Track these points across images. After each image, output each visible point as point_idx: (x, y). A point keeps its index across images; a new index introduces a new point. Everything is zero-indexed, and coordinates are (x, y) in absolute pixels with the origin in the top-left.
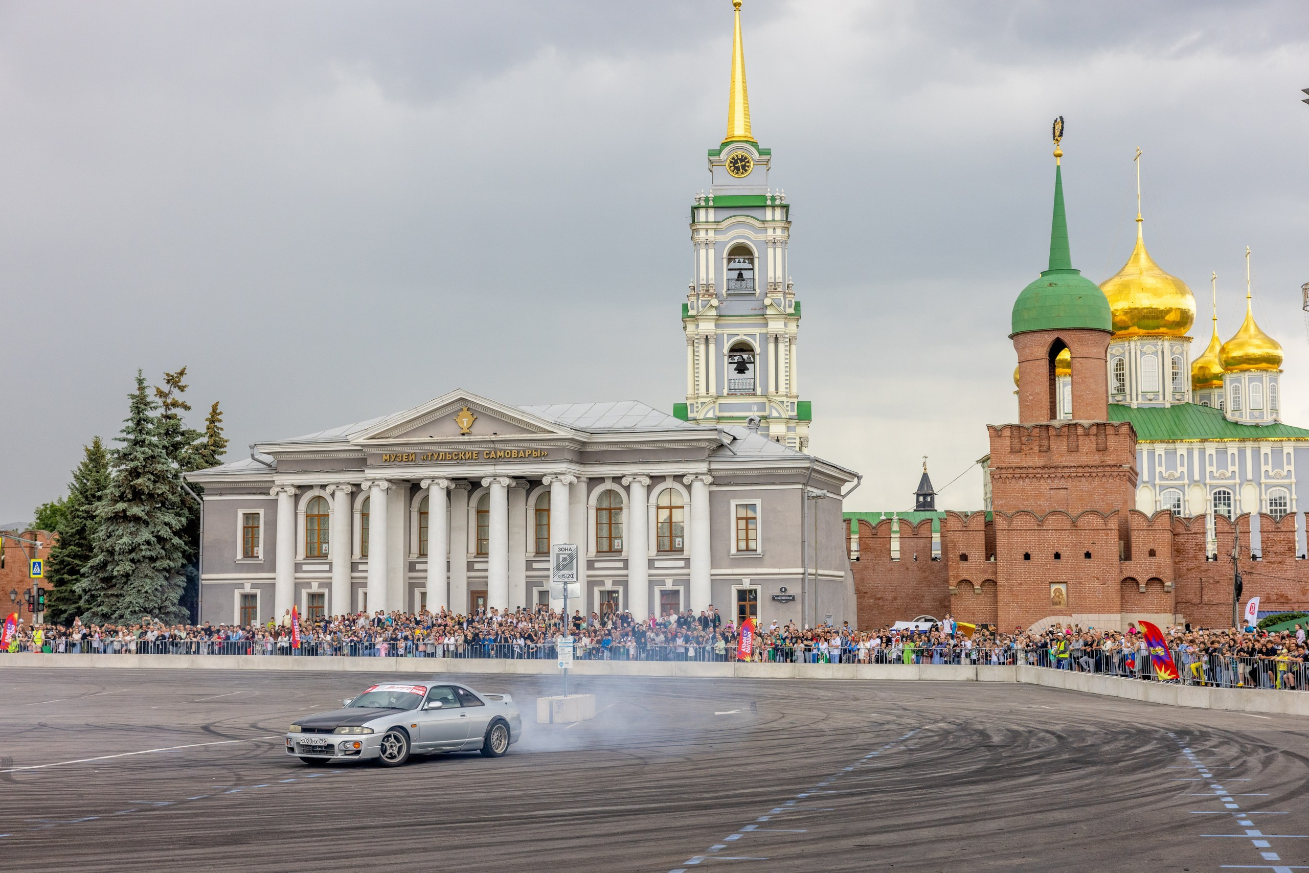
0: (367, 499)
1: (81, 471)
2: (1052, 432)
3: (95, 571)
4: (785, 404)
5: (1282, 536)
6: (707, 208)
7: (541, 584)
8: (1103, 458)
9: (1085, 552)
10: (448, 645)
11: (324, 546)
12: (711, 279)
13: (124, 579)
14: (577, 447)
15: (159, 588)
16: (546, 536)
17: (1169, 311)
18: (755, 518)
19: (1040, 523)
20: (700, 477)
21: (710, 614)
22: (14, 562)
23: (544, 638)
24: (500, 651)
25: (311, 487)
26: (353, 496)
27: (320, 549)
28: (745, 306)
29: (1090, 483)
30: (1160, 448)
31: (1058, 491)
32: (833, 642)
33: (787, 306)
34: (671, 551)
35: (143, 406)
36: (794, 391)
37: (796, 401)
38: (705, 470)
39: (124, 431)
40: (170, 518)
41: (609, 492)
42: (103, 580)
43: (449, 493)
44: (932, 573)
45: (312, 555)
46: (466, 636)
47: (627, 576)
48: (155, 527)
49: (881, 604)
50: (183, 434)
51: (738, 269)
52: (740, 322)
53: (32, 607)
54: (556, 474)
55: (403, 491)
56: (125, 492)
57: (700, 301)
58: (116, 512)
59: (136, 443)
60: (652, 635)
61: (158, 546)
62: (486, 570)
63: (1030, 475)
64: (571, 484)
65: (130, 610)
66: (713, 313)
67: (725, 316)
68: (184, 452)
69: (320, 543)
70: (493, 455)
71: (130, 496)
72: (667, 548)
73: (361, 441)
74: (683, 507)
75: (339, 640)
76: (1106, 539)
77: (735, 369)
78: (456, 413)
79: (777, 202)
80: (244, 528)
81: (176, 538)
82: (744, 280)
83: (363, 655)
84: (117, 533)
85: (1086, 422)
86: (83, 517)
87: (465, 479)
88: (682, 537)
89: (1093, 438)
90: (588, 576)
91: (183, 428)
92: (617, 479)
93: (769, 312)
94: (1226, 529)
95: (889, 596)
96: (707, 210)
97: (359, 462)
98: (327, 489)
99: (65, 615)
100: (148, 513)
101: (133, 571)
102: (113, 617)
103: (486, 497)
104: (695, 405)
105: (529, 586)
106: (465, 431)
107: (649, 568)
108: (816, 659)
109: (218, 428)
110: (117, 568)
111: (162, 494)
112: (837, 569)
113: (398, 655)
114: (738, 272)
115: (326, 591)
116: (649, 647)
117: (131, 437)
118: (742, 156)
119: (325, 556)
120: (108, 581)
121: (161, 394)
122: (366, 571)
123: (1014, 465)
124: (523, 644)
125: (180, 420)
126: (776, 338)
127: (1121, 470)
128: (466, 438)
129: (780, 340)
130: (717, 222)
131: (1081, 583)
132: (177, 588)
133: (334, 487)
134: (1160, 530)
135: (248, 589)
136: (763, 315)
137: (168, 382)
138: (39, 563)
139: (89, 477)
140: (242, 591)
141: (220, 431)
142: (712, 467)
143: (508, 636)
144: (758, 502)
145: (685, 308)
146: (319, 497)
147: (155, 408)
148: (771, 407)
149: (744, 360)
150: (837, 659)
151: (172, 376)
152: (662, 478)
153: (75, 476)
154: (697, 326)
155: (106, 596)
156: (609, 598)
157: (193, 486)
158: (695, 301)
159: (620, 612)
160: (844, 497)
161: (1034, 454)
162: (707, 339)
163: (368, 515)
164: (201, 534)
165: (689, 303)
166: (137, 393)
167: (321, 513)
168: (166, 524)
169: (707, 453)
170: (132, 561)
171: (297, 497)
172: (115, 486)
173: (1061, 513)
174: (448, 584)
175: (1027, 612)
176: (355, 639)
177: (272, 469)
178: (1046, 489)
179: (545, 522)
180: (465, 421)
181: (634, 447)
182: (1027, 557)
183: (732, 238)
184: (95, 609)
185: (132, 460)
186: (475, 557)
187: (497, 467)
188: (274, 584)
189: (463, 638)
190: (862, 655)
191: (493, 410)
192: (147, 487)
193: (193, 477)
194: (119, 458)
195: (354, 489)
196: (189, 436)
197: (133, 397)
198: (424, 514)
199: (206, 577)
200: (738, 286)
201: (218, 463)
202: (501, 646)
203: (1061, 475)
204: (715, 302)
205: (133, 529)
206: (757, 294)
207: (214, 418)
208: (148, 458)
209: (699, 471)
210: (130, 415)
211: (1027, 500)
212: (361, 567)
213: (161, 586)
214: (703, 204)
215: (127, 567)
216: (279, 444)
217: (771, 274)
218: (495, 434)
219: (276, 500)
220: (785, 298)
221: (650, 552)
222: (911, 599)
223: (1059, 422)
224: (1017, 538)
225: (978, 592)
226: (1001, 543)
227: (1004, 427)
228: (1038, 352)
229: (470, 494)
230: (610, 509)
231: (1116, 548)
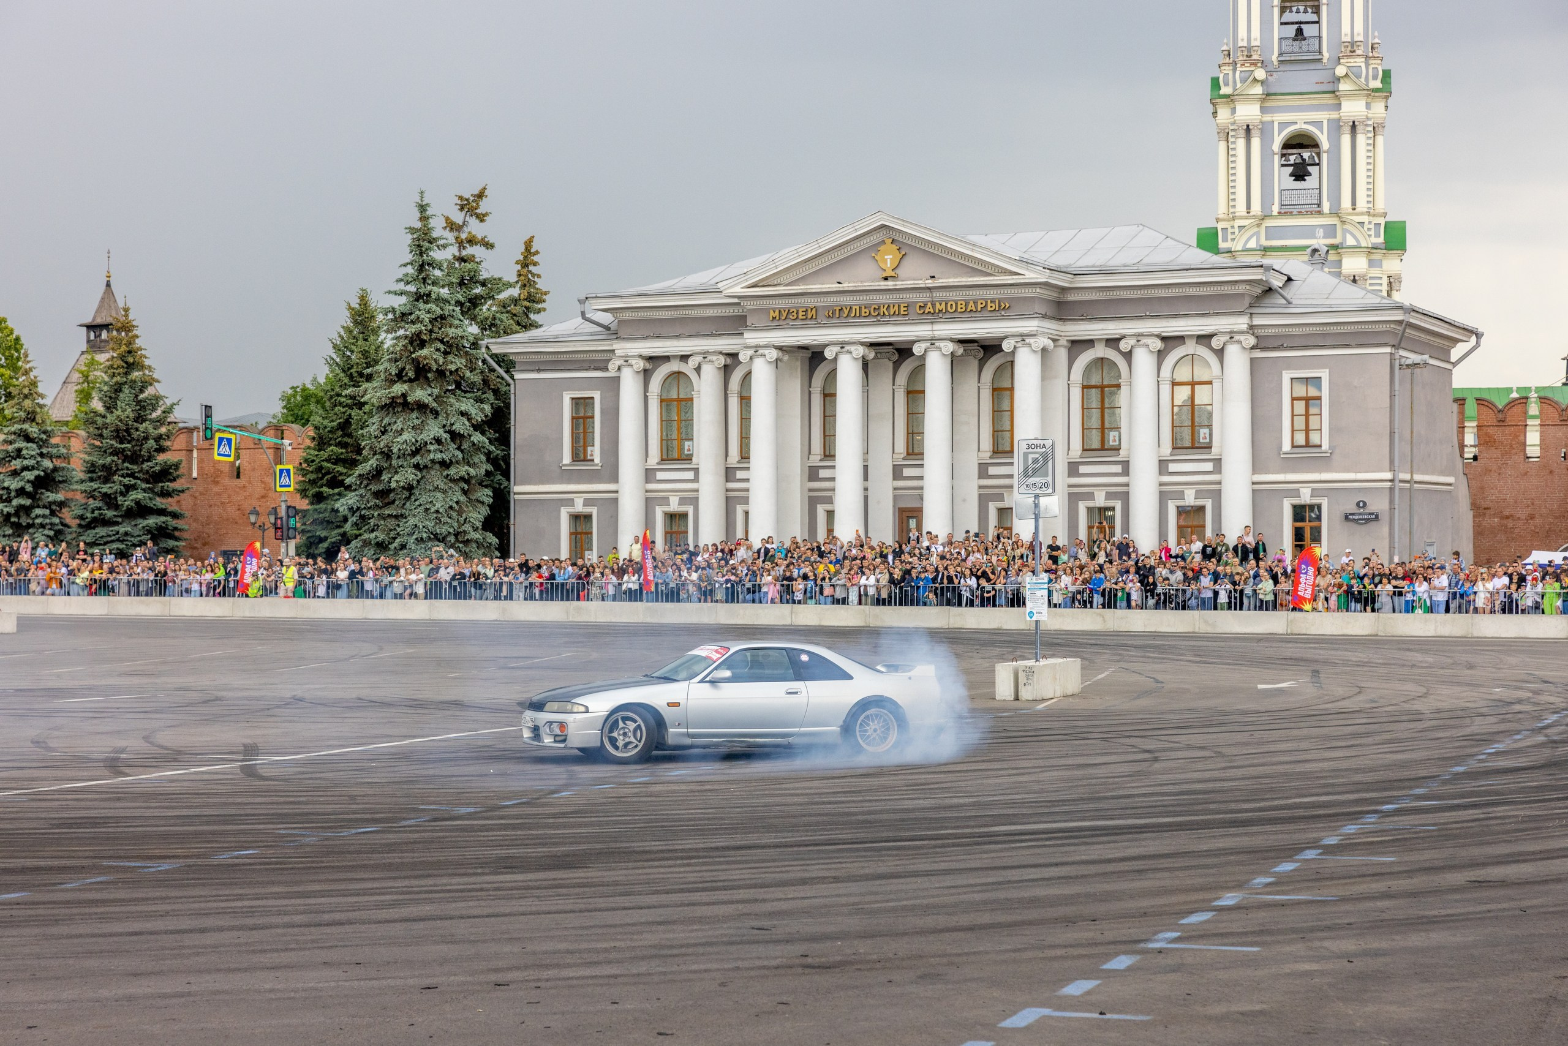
0: (749, 374)
1: (340, 336)
3: (365, 482)
4: (1366, 226)
7: (1000, 498)
10: (866, 586)
11: (687, 444)
12: (1255, 39)
13: (406, 494)
14: (1053, 295)
15: (454, 505)
16: (1008, 428)
18: (1319, 398)
20: (1237, 337)
21: (1250, 540)
22: (254, 469)
23: (1006, 577)
24: (942, 594)
25: (666, 359)
26: (727, 370)
27: (681, 448)
28: (1306, 79)
32: (1436, 582)
33: (1370, 77)
34: (1193, 447)
35: (426, 245)
36: (1380, 206)
37: (1382, 221)
38: (1245, 327)
39: (401, 280)
40: (468, 405)
41: (1101, 362)
42: (378, 494)
43: (865, 365)
45: (670, 457)
46: (891, 574)
47: (1127, 485)
48: (447, 418)
49: (1510, 525)
50: (483, 284)
51: (1297, 23)
52: (1298, 103)
53: (279, 533)
54: (1021, 335)
55: (799, 363)
56: (404, 369)
57: (1238, 73)
58: (393, 398)
59: (419, 297)
60: (1165, 572)
61: (453, 446)
62: (921, 478)
64: (1044, 350)
65: (415, 537)
66: (1258, 90)
67: (1275, 94)
68: (486, 309)
69: (681, 440)
70: (929, 309)
71: (411, 374)
72: (1188, 444)
73: (738, 290)
74: (1210, 383)
75: (709, 580)
77: (1291, 175)
78: (875, 247)
80: (573, 418)
81: (478, 433)
82: (1305, 39)
83: (745, 601)
84: (394, 428)
86: (347, 405)
87: (889, 344)
88: (1210, 426)
90: (1070, 486)
91: (484, 275)
92: (1113, 342)
93: (1344, 87)
95: (1523, 513)
97: (736, 321)
98: (690, 360)
99: (325, 545)
100: (437, 399)
101: (418, 481)
102: (392, 547)
103: (919, 371)
104: (1230, 230)
105: (983, 501)
106: (889, 273)
107: (1160, 473)
108: (1410, 608)
109: (534, 275)
110: (396, 478)
111: (457, 370)
112: (1442, 473)
113: (794, 602)
114: (1296, 26)
115: (690, 510)
116: (1159, 590)
117: (412, 288)
119: (689, 458)
120: (383, 494)
121: (451, 226)
122: (747, 480)
124: (975, 586)
125: (479, 263)
126: (1354, 126)
128: (890, 284)
129: (1360, 129)
132: (480, 505)
133: (699, 359)
135: (579, 507)
136: (1334, 92)
137: (462, 208)
138: (288, 471)
139: (354, 348)
140: (571, 510)
141: (536, 279)
142: (1255, 323)
143: (952, 573)
144: (1324, 374)
145: (1215, 83)
146: (679, 373)
147: (445, 246)
148: (1345, 231)
149: (1304, 160)
150: (1443, 607)
151: (467, 200)
152: (1180, 339)
153: (335, 347)
154: (1234, 111)
155: (382, 517)
156: (1101, 517)
157: (500, 359)
158: (1231, 73)
159: (1118, 537)
160: (1455, 364)
162: (1248, 129)
163: (749, 399)
164: (512, 429)
165: (1221, 76)
166: (418, 225)
167: (681, 396)
168: (462, 414)
169: (1247, 302)
170: (417, 466)
171: (647, 374)
172: (390, 360)
174: (866, 498)
176: (733, 578)
177: (611, 332)
179: (1006, 406)
180: (889, 259)
181: (1138, 294)
184: (366, 536)
185: (413, 323)
186: (904, 459)
187: (937, 327)
188: (616, 500)
189: (887, 576)
190: (1480, 601)
191: (929, 242)
192: (435, 360)
193: (500, 346)
194: (395, 320)
195: (729, 361)
196: (493, 285)
197: (412, 230)
198: (829, 396)
199: (520, 490)
200: (1296, 49)
201: (534, 325)
202: (942, 588)
204: (1260, 74)
205: (417, 422)
206: (1325, 61)
207: (528, 259)
208: (436, 319)
209: (1236, 328)
210: (409, 257)
212: (740, 475)
213: (457, 503)
215: (408, 475)
216: (621, 297)
217: (1346, 28)
218: (933, 277)
219: (617, 379)
220: (1367, 65)
221: (1162, 449)
222: (1556, 518)
229: (896, 367)
230: (1102, 387)
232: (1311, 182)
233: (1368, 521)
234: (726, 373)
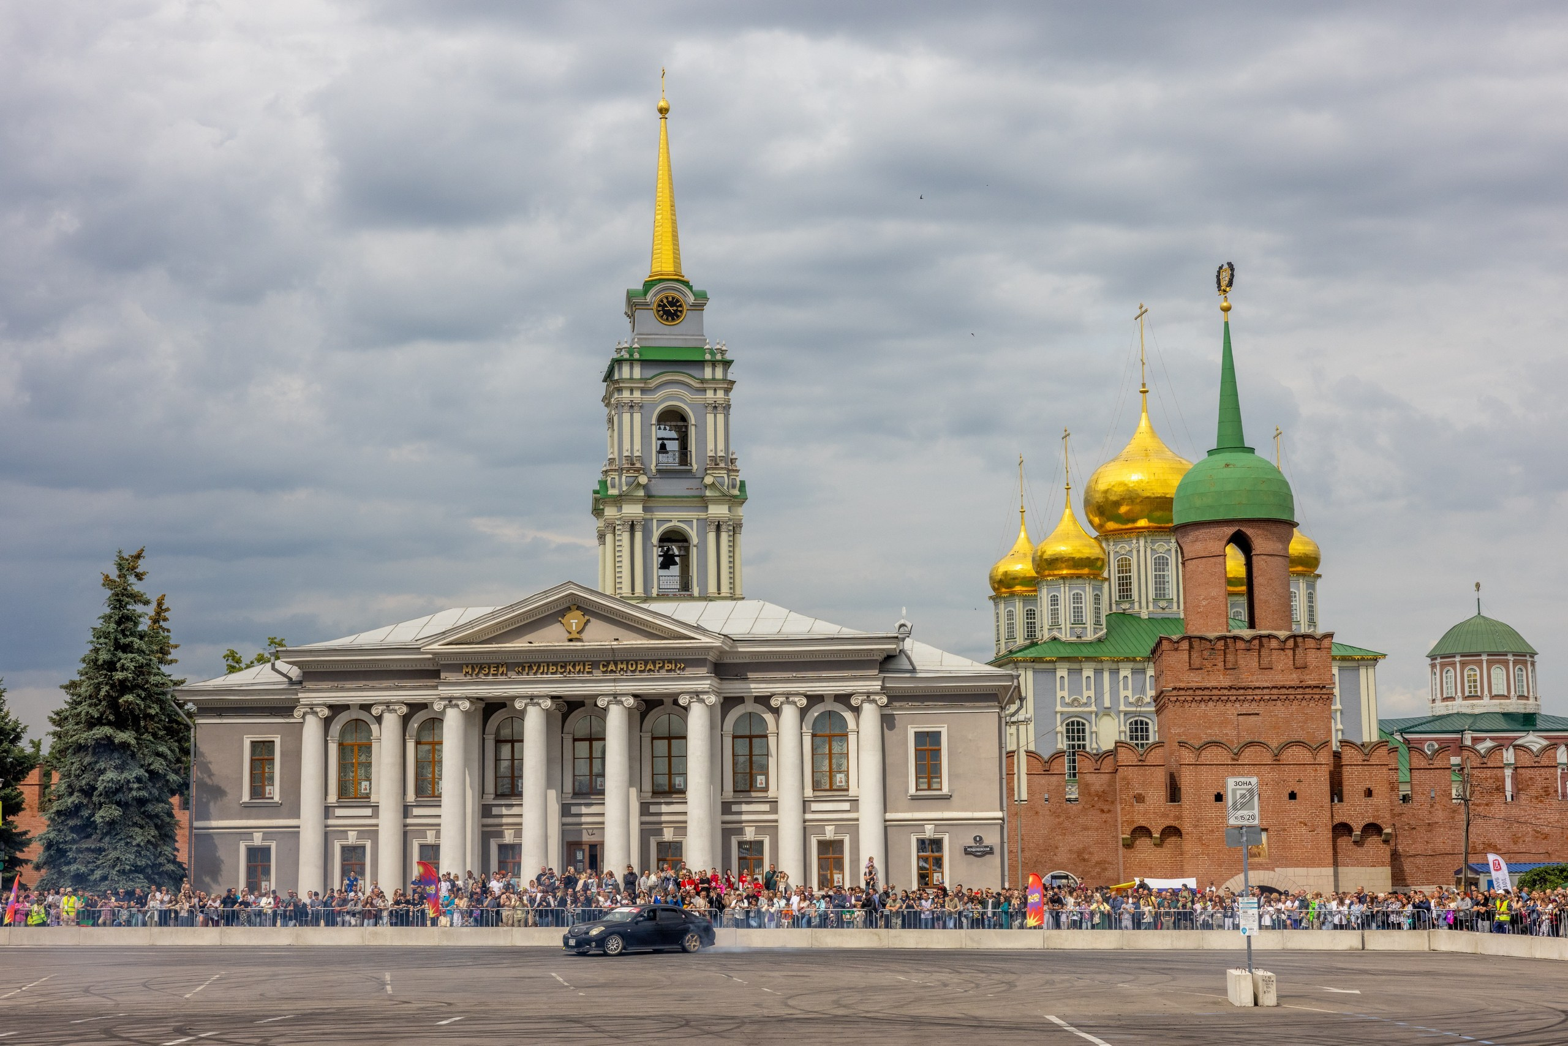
2: (1240, 646)
5: (1489, 773)
6: (632, 362)
7: (660, 833)
8: (1302, 677)
9: (1290, 791)
11: (362, 784)
12: (637, 451)
13: (107, 829)
14: (718, 657)
18: (939, 749)
19: (1236, 757)
25: (345, 707)
27: (357, 788)
28: (679, 486)
29: (1287, 708)
31: (1248, 716)
33: (730, 487)
36: (738, 591)
38: (879, 688)
41: (750, 717)
44: (1068, 818)
45: (349, 795)
47: (776, 821)
51: (662, 439)
52: (673, 504)
54: (696, 692)
55: (479, 713)
57: (624, 478)
58: (96, 740)
62: (598, 815)
63: (1214, 698)
64: (713, 705)
66: (641, 493)
67: (654, 497)
69: (356, 781)
70: (612, 667)
72: (828, 787)
73: (435, 647)
74: (848, 734)
76: (1315, 776)
78: (563, 613)
79: (719, 357)
80: (252, 761)
82: (667, 452)
85: (1281, 634)
88: (846, 773)
89: (1290, 653)
90: (725, 823)
93: (710, 493)
94: (1423, 764)
96: (632, 365)
97: (428, 673)
98: (372, 710)
105: (645, 835)
106: (575, 635)
109: (164, 630)
110: (100, 813)
115: (367, 844)
118: (673, 298)
119: (367, 796)
123: (1194, 685)
126: (718, 525)
127: (1324, 691)
128: (578, 645)
129: (724, 528)
130: (643, 380)
131: (1285, 830)
133: (382, 708)
134: (1377, 765)
135: (258, 841)
136: (702, 497)
137: (121, 567)
140: (249, 844)
142: (887, 685)
144: (943, 729)
146: (359, 721)
149: (674, 552)
151: (126, 560)
152: (822, 698)
154: (620, 509)
158: (617, 478)
161: (1219, 671)
162: (632, 524)
165: (609, 479)
167: (360, 743)
169: (878, 667)
170: (119, 803)
171: (328, 720)
173: (1259, 743)
175: (1220, 866)
177: (294, 682)
178: (1233, 714)
179: (662, 753)
180: (574, 623)
181: (787, 658)
182: (1219, 797)
183: (664, 399)
187: (618, 683)
191: (611, 609)
195: (412, 710)
199: (198, 825)
200: (669, 460)
203: (1251, 698)
204: (642, 479)
206: (694, 470)
207: (159, 615)
209: (872, 689)
211: (1210, 728)
212: (424, 811)
214: (627, 356)
216: (312, 652)
217: (710, 446)
218: (617, 639)
219: (298, 726)
220: (728, 476)
221: (806, 791)
222: (1041, 851)
223: (1247, 633)
224: (1206, 774)
225: (1158, 841)
226: (1186, 780)
227: (1183, 638)
228: (1215, 547)
229: (565, 717)
230: (751, 738)
231: (1326, 788)
232: (675, 570)
233: (984, 854)
234: (405, 720)
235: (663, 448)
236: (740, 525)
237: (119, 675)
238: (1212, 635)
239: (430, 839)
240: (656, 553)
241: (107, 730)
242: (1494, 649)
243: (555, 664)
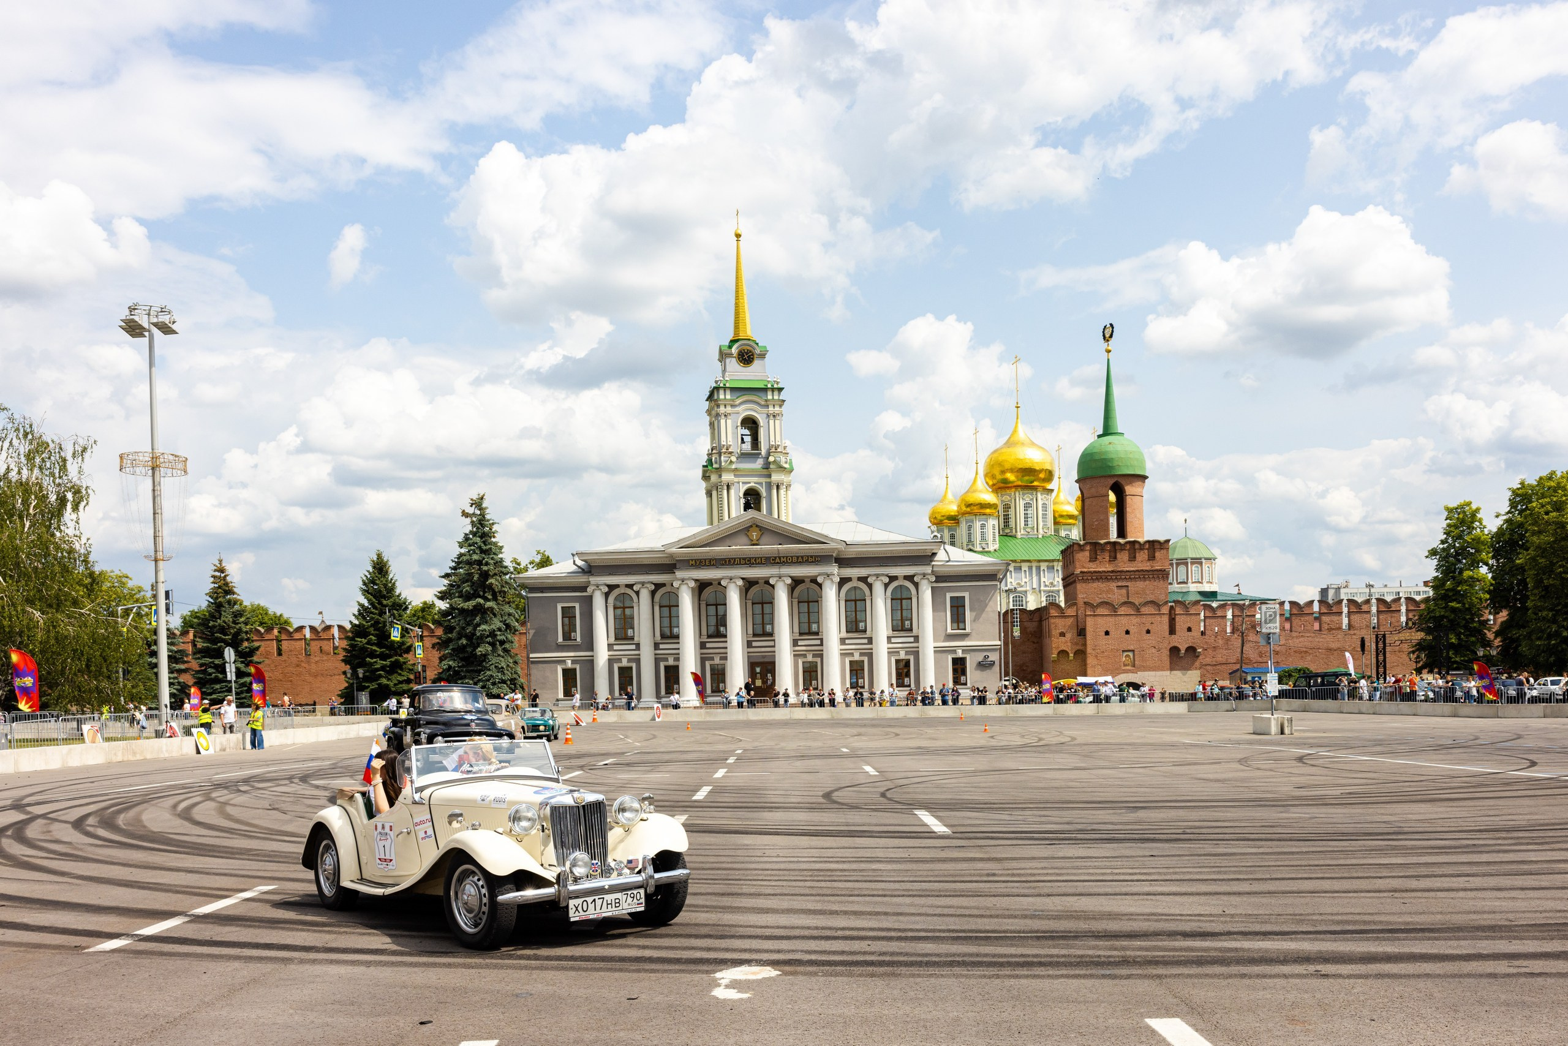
2: (1118, 547)
6: (725, 388)
8: (1152, 564)
9: (1146, 629)
12: (730, 442)
17: (1041, 471)
18: (963, 606)
19: (1115, 611)
20: (927, 576)
25: (617, 586)
27: (626, 633)
29: (1144, 582)
30: (1044, 566)
31: (1122, 588)
33: (784, 463)
34: (903, 630)
38: (930, 571)
41: (856, 589)
42: (462, 659)
45: (622, 637)
47: (872, 649)
52: (751, 473)
54: (827, 574)
57: (722, 458)
63: (1103, 577)
66: (733, 466)
67: (740, 469)
69: (625, 629)
70: (778, 560)
72: (901, 628)
73: (674, 550)
74: (910, 599)
76: (1161, 621)
78: (748, 529)
79: (775, 386)
80: (563, 619)
82: (746, 443)
85: (1142, 540)
88: (911, 620)
89: (1146, 551)
90: (841, 650)
92: (862, 579)
93: (771, 466)
94: (1211, 614)
96: (725, 390)
97: (669, 565)
98: (633, 587)
103: (773, 592)
106: (755, 542)
107: (888, 643)
110: (479, 649)
115: (634, 666)
118: (747, 350)
119: (632, 638)
126: (777, 486)
127: (1164, 572)
128: (758, 547)
129: (781, 487)
130: (732, 400)
131: (1143, 651)
133: (639, 586)
134: (1194, 614)
135: (569, 664)
136: (767, 469)
140: (564, 667)
142: (934, 570)
144: (966, 595)
146: (626, 594)
149: (749, 501)
152: (897, 577)
155: (467, 671)
156: (858, 667)
158: (718, 457)
161: (1108, 562)
162: (728, 485)
165: (713, 459)
167: (627, 605)
168: (510, 615)
169: (929, 559)
170: (489, 643)
171: (607, 595)
173: (1128, 603)
175: (1107, 671)
177: (588, 572)
178: (1114, 587)
180: (754, 535)
182: (1107, 633)
183: (744, 411)
186: (753, 637)
187: (781, 570)
188: (592, 660)
191: (778, 526)
195: (655, 587)
199: (533, 656)
203: (1123, 577)
204: (734, 458)
206: (762, 453)
209: (926, 572)
211: (1101, 594)
214: (722, 385)
216: (597, 553)
217: (772, 438)
218: (781, 544)
219: (590, 598)
220: (783, 457)
221: (889, 631)
223: (1122, 541)
224: (1100, 620)
225: (1071, 658)
226: (1090, 622)
227: (1086, 544)
228: (1102, 491)
229: (747, 591)
230: (855, 601)
231: (1166, 627)
233: (990, 666)
234: (653, 593)
235: (743, 441)
236: (790, 485)
237: (485, 568)
238: (1102, 542)
239: (671, 662)
240: (743, 501)
241: (481, 601)
242: (1194, 556)
243: (744, 559)
